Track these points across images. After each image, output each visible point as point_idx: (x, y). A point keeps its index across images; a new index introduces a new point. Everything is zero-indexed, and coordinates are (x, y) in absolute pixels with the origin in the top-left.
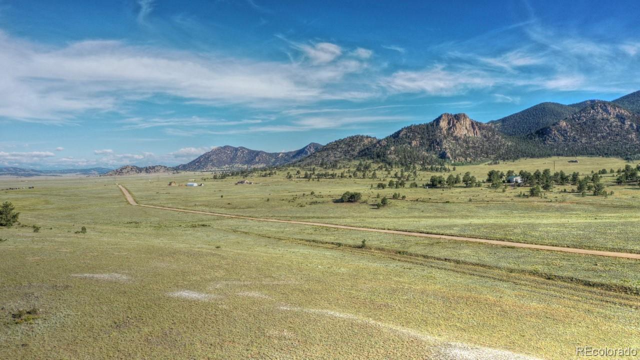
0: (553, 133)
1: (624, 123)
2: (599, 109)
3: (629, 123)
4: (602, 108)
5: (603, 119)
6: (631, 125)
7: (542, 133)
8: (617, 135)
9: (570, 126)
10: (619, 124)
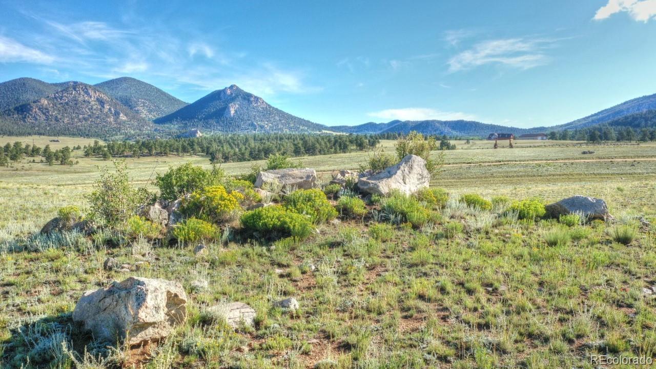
0: (34, 110)
1: (104, 107)
2: (81, 91)
3: (108, 107)
4: (83, 90)
5: (84, 101)
6: (110, 109)
7: (22, 110)
8: (97, 117)
9: (51, 105)
10: (99, 107)
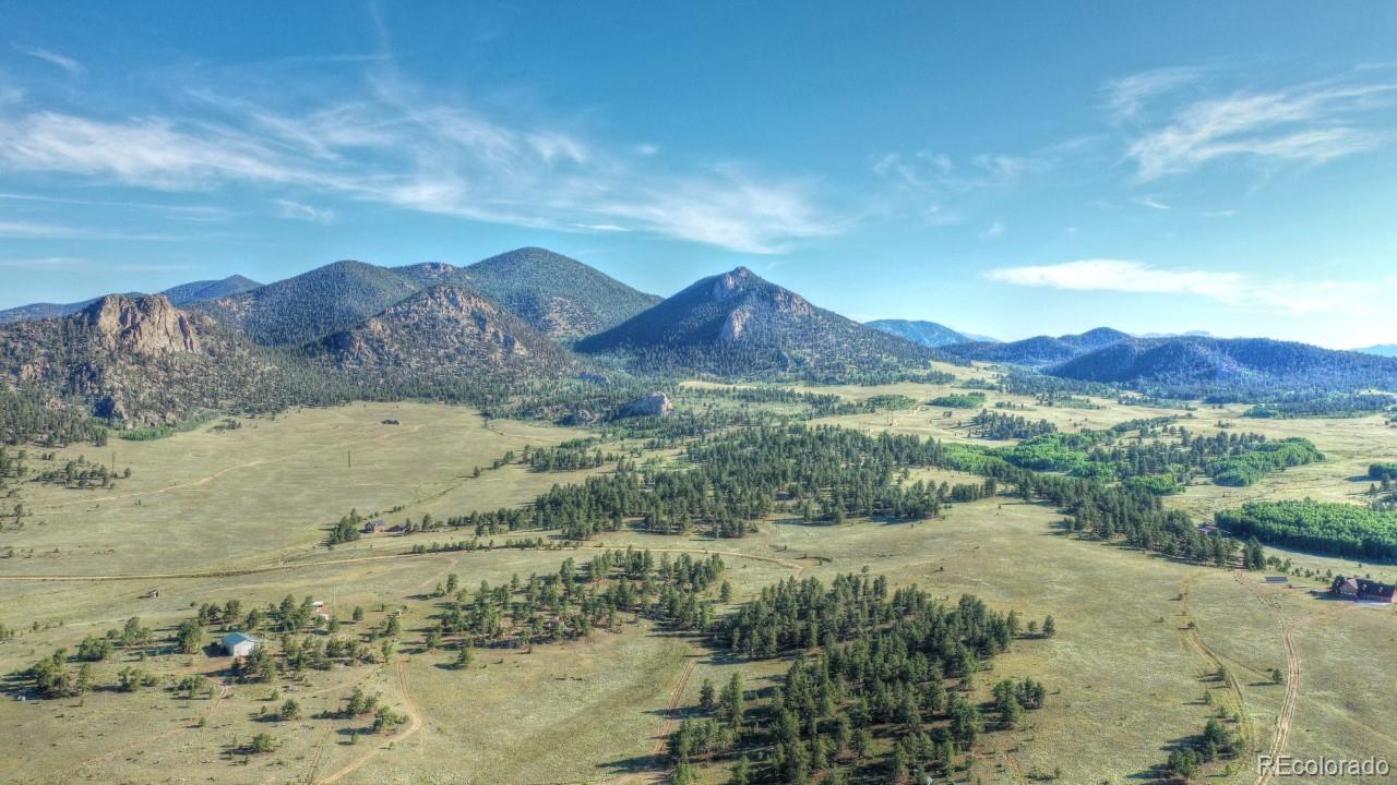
0: (358, 344)
1: (484, 330)
2: (443, 298)
3: (493, 330)
4: (447, 297)
5: (449, 320)
6: (495, 334)
7: (336, 343)
8: (472, 353)
9: (388, 331)
10: (476, 330)
